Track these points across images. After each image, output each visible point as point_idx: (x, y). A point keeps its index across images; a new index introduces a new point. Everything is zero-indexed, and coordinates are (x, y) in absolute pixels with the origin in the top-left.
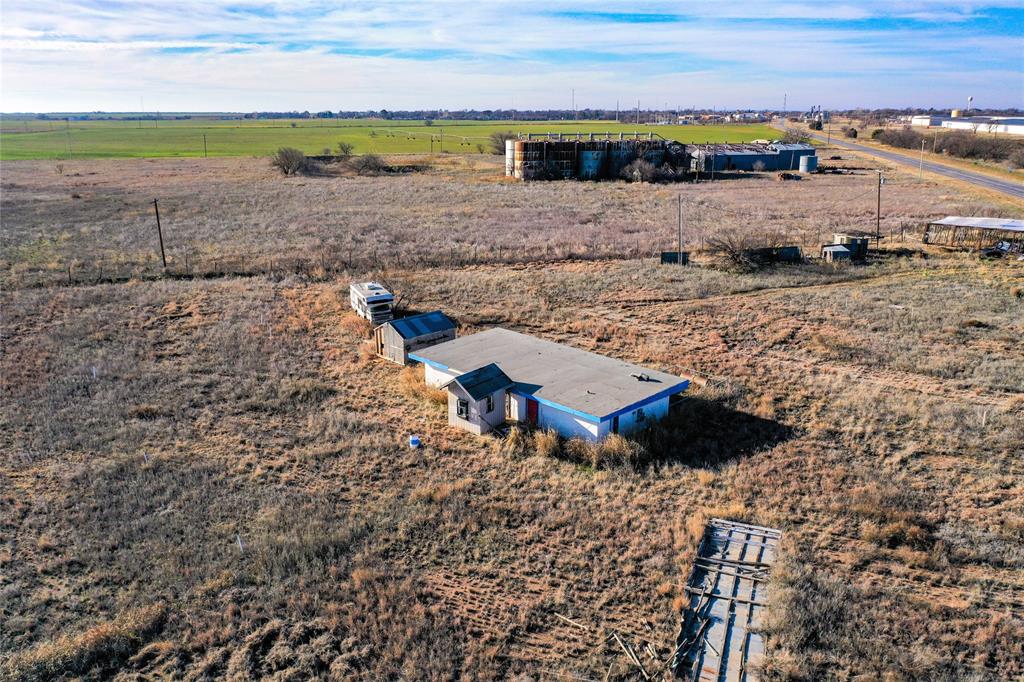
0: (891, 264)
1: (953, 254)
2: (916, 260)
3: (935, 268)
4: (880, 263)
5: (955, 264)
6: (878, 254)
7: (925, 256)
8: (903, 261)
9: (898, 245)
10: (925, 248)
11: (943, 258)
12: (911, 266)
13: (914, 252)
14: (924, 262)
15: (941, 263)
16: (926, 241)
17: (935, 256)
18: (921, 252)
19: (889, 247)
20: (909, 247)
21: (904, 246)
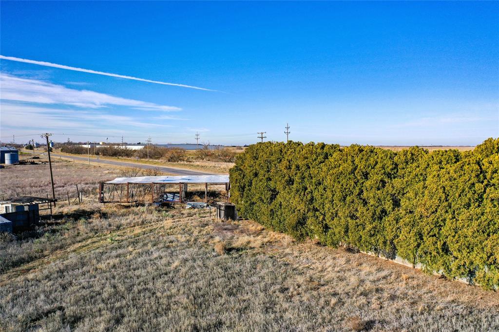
0: (68, 230)
1: (130, 210)
2: (96, 221)
3: (118, 228)
4: (54, 232)
5: (136, 220)
6: (52, 221)
7: (104, 215)
8: (81, 225)
9: (75, 208)
10: (103, 208)
11: (123, 215)
12: (92, 230)
13: (92, 213)
14: (105, 223)
15: (123, 221)
16: (102, 200)
17: (113, 214)
18: (99, 211)
19: (65, 210)
20: (87, 207)
21: (82, 207)
